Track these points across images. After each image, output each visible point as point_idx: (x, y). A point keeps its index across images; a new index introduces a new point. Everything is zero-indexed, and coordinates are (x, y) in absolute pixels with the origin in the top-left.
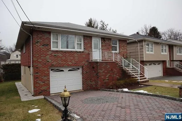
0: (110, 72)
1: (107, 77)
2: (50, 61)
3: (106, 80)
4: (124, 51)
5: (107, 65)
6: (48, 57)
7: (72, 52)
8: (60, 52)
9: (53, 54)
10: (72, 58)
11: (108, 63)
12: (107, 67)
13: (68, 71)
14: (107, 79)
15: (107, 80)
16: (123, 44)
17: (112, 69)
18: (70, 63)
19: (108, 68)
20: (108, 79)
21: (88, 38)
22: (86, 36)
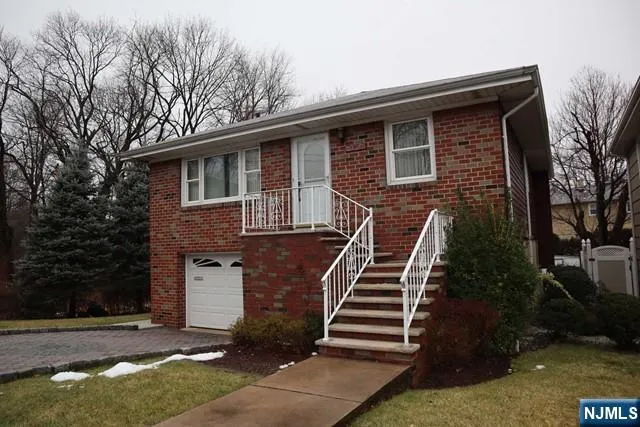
0: (293, 280)
1: (278, 301)
2: (177, 235)
3: (274, 310)
4: (472, 165)
5: (279, 249)
6: (173, 226)
7: (226, 207)
8: (197, 210)
9: (184, 219)
10: (226, 225)
11: (281, 240)
12: (278, 258)
13: (232, 265)
14: (276, 305)
15: (280, 310)
16: (464, 130)
17: (300, 268)
18: (221, 242)
19: (282, 262)
20: (280, 305)
21: (277, 150)
22: (271, 144)
